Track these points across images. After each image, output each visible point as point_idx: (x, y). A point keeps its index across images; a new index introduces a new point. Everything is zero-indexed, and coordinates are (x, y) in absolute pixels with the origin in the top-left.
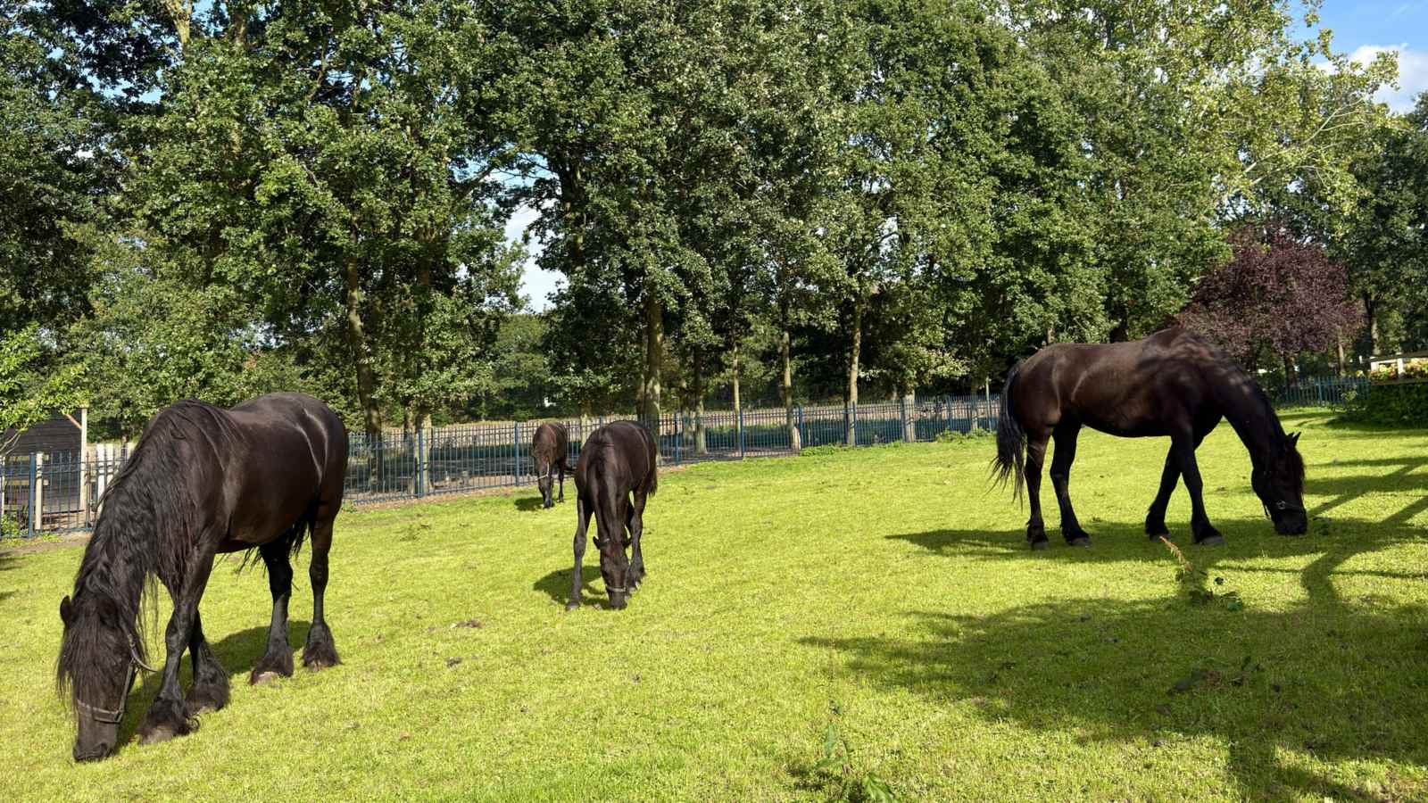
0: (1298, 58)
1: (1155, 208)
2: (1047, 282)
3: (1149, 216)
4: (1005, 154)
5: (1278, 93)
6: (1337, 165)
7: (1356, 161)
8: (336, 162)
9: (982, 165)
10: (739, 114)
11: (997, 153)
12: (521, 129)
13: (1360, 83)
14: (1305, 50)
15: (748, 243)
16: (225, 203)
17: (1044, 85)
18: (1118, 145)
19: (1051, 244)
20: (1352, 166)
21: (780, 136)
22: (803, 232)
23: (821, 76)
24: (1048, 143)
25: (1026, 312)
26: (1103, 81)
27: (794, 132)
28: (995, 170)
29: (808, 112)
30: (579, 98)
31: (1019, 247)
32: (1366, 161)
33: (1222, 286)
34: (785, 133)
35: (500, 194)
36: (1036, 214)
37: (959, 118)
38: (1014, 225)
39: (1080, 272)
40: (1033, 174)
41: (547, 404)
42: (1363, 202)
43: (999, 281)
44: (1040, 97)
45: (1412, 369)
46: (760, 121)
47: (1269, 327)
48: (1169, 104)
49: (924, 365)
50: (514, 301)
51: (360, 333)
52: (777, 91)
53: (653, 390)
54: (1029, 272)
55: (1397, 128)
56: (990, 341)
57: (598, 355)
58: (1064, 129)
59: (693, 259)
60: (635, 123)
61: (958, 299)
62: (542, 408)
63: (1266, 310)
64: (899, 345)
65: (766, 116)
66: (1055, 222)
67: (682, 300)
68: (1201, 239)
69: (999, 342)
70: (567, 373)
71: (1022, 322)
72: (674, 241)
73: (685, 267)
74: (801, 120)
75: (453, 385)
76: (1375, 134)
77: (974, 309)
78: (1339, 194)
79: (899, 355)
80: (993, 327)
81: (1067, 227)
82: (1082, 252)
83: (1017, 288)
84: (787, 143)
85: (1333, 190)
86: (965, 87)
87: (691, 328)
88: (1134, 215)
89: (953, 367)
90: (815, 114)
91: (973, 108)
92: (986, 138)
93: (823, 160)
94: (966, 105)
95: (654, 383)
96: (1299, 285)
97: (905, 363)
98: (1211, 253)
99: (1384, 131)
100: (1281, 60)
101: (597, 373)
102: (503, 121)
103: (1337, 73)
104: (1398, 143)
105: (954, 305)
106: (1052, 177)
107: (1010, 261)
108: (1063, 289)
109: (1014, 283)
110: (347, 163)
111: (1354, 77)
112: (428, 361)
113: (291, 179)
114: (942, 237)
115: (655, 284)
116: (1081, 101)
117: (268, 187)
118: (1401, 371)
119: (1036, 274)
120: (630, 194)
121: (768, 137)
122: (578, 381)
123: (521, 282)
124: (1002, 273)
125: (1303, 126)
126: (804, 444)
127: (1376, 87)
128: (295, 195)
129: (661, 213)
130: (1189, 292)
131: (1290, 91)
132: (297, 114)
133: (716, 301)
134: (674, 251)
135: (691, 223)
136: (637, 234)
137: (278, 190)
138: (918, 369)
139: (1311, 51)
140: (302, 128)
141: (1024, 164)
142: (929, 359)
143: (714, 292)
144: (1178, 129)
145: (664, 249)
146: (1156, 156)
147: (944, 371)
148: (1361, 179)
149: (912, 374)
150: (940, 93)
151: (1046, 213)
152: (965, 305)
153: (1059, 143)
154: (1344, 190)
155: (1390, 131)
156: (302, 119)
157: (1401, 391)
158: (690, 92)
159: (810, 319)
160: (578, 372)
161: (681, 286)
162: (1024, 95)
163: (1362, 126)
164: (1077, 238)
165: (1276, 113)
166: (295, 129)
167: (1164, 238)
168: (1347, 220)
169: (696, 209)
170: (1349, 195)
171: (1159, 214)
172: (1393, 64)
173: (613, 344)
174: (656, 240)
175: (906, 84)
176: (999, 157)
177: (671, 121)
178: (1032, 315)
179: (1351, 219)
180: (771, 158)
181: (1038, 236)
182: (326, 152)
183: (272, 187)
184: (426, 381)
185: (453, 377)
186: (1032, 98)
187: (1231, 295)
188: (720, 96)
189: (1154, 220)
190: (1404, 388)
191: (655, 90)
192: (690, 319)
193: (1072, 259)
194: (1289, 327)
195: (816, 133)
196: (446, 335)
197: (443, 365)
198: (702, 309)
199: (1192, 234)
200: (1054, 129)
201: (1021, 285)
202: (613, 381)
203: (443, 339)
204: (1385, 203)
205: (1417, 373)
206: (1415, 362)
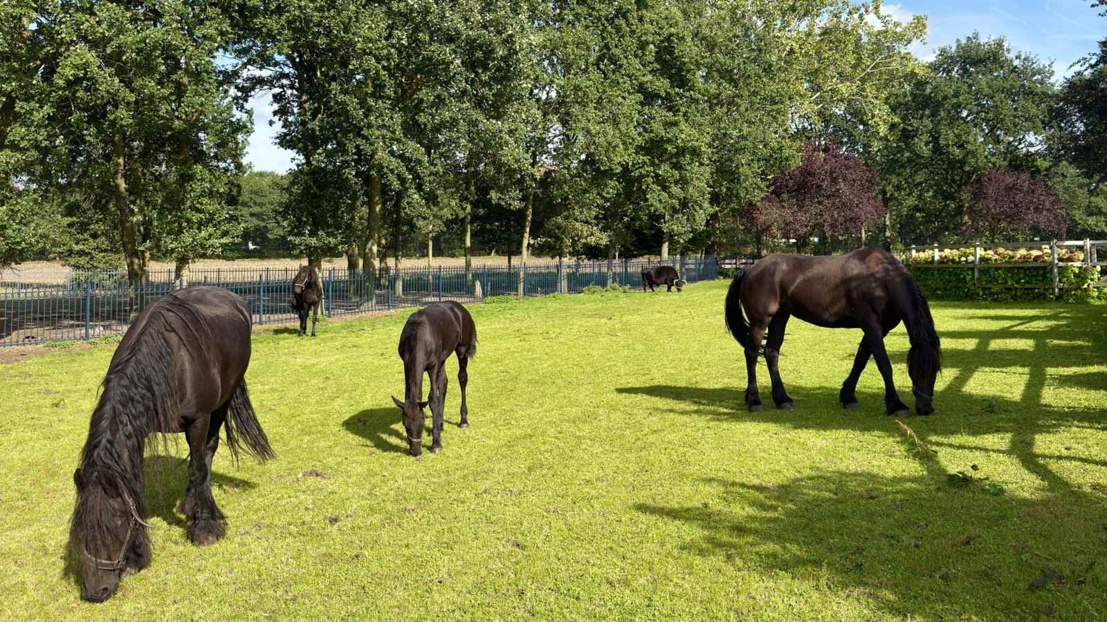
0: (856, 16)
1: (750, 123)
2: (673, 176)
3: (746, 130)
4: (650, 77)
5: (840, 42)
6: (876, 98)
7: (890, 95)
8: (124, 53)
9: (632, 84)
10: (459, 33)
11: (644, 75)
12: (280, 34)
13: (899, 38)
14: (863, 10)
15: (458, 138)
16: (20, 81)
17: (681, 25)
18: (727, 75)
19: (677, 147)
20: (887, 99)
21: (489, 53)
22: (500, 131)
23: (521, 7)
24: (680, 70)
25: (656, 199)
26: (719, 24)
27: (501, 52)
28: (641, 88)
29: (511, 36)
30: (329, 10)
31: (654, 148)
32: (897, 96)
33: (791, 183)
34: (492, 51)
35: (238, 81)
36: (669, 125)
37: (616, 46)
38: (652, 131)
39: (696, 169)
40: (668, 93)
41: (251, 246)
42: (893, 126)
43: (637, 173)
44: (678, 34)
45: (946, 257)
46: (475, 41)
47: (822, 215)
48: (766, 45)
49: (577, 235)
50: (239, 166)
51: (126, 194)
52: (489, 17)
53: (371, 250)
54: (660, 168)
55: (922, 73)
56: (626, 219)
57: (330, 221)
58: (693, 60)
59: (414, 148)
60: (374, 35)
61: (606, 186)
62: (247, 250)
63: (820, 203)
64: (560, 220)
65: (479, 36)
66: (682, 131)
67: (402, 180)
68: (780, 149)
69: (632, 219)
70: (303, 235)
71: (652, 205)
72: (399, 133)
73: (407, 155)
74: (505, 41)
75: (210, 242)
76: (906, 76)
77: (617, 194)
78: (877, 119)
79: (559, 228)
80: (630, 208)
81: (690, 135)
82: (699, 155)
83: (650, 180)
84: (494, 59)
85: (873, 116)
86: (622, 22)
87: (408, 203)
88: (735, 128)
89: (601, 238)
90: (517, 39)
91: (628, 39)
92: (636, 62)
93: (519, 74)
94: (623, 36)
95: (373, 244)
96: (845, 185)
97: (563, 233)
98: (787, 159)
99: (913, 74)
100: (844, 16)
101: (328, 235)
102: (264, 25)
103: (884, 28)
104: (920, 84)
105: (603, 190)
106: (681, 97)
107: (646, 159)
108: (683, 182)
109: (648, 176)
110: (133, 55)
111: (896, 33)
112: (189, 221)
113: (85, 66)
114: (602, 139)
115: (383, 168)
116: (704, 38)
117: (66, 71)
118: (937, 258)
119: (665, 169)
120: (367, 94)
121: (479, 54)
122: (313, 241)
123: (245, 151)
124: (640, 168)
125: (854, 67)
126: (485, 295)
127: (909, 42)
128: (88, 79)
129: (389, 109)
130: (768, 187)
131: (849, 41)
132: (88, 9)
133: (430, 183)
134: (399, 141)
135: (413, 119)
136: (370, 126)
137: (74, 75)
138: (573, 238)
139: (866, 11)
140: (93, 22)
141: (661, 85)
142: (582, 231)
143: (430, 175)
144: (770, 66)
145: (391, 139)
146: (754, 84)
147: (592, 240)
148: (893, 109)
149: (568, 242)
150: (603, 25)
151: (675, 124)
152: (611, 191)
153: (688, 71)
154: (881, 118)
155: (916, 74)
156: (93, 14)
157: (936, 273)
158: (418, 13)
159: (500, 198)
160: (312, 234)
161: (403, 170)
162: (666, 32)
163: (897, 70)
164: (696, 144)
165: (837, 56)
166: (87, 22)
167: (755, 147)
168: (881, 139)
169: (418, 108)
170: (884, 120)
171: (753, 128)
172: (924, 26)
173: (343, 213)
174: (385, 132)
175: (577, 16)
176: (645, 79)
177: (402, 36)
178: (660, 201)
179: (885, 138)
180: (480, 71)
181: (669, 141)
182: (114, 43)
183: (69, 72)
184: (187, 238)
185: (210, 235)
186: (671, 35)
187: (796, 190)
188: (443, 17)
189: (749, 132)
190: (939, 270)
191: (390, 9)
192: (409, 196)
193: (692, 160)
194: (836, 216)
195: (516, 53)
196: (205, 200)
197: (201, 225)
198: (419, 188)
199: (774, 144)
200: (687, 60)
201: (653, 177)
202: (342, 243)
203: (202, 204)
204: (910, 128)
205: (949, 260)
206: (947, 252)
